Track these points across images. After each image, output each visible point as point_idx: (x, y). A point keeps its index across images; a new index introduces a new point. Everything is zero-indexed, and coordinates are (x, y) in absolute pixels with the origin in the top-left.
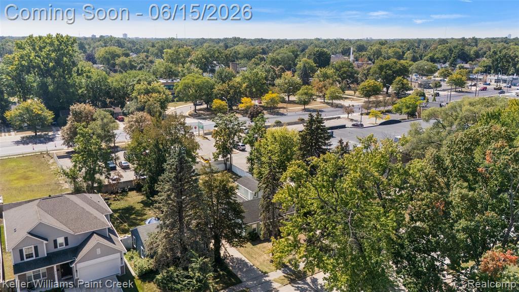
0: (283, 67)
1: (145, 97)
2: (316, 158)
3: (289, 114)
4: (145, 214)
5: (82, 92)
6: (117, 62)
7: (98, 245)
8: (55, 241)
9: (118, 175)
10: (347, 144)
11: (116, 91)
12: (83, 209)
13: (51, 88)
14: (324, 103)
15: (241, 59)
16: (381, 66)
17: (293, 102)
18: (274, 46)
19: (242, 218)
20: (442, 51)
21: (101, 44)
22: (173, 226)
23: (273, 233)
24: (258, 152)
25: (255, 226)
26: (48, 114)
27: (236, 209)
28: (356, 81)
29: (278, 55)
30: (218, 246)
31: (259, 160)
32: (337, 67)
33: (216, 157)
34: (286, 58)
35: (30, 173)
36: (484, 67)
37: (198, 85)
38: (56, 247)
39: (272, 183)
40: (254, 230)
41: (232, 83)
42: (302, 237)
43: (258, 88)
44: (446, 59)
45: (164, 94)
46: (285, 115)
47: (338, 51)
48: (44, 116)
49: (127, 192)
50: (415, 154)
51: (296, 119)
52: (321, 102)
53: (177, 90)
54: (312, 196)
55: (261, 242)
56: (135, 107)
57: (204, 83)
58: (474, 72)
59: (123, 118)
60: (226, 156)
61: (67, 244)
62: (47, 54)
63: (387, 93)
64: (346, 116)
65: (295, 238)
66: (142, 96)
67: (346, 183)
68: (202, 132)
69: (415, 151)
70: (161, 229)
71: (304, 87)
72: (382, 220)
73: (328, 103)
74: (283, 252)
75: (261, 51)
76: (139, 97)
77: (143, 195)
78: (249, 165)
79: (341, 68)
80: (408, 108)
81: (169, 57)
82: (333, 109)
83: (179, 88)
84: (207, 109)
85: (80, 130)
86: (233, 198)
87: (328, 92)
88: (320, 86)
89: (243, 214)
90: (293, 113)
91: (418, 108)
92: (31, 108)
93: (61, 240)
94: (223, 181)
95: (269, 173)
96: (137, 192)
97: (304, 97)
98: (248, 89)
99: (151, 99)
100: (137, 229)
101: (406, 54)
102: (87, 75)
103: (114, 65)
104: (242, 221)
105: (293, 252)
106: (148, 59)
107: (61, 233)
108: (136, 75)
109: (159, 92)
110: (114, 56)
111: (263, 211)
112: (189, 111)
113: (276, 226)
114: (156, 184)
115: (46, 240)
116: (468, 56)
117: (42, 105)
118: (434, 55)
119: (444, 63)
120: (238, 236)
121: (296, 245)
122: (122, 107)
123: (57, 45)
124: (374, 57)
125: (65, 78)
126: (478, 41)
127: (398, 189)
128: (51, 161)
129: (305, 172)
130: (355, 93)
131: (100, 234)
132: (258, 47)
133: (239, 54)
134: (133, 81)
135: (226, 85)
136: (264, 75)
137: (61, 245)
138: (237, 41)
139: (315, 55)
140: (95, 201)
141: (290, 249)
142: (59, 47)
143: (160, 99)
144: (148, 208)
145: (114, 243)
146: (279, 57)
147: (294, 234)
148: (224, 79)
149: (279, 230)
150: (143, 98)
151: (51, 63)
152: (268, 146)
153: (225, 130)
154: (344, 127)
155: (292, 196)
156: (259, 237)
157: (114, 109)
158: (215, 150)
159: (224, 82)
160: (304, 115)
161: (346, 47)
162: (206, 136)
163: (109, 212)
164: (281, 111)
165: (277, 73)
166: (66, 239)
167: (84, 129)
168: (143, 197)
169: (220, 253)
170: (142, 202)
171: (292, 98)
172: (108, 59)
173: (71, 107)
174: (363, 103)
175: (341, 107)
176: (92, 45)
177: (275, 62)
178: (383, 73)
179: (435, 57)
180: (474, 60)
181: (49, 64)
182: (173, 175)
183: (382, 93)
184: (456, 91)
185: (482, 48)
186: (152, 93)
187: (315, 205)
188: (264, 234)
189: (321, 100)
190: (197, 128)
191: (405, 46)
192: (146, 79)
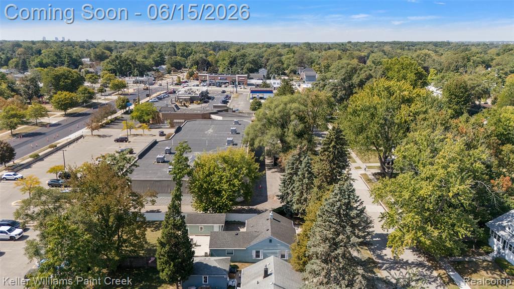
82: (46, 128)
175: (53, 125)
184: (120, 95)
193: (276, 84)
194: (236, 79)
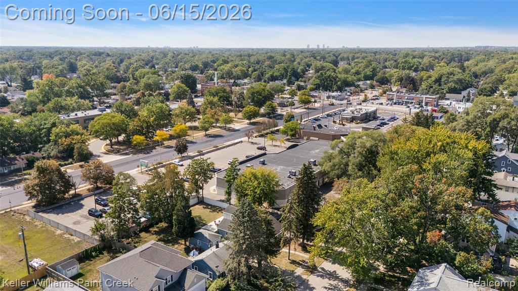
3: (198, 141)
8: (166, 280)
14: (216, 126)
20: (279, 70)
32: (213, 92)
36: (315, 85)
37: (115, 123)
38: (167, 283)
46: (196, 143)
49: (138, 235)
53: (94, 130)
56: (56, 150)
60: (198, 191)
64: (245, 139)
71: (204, 117)
73: (220, 127)
76: (59, 140)
79: (217, 93)
80: (292, 130)
82: (229, 133)
84: (118, 143)
91: (298, 130)
93: (169, 278)
97: (206, 125)
98: (156, 122)
99: (73, 142)
100: (202, 260)
109: (81, 134)
112: (103, 147)
116: (298, 74)
118: (273, 73)
119: (282, 80)
128: (28, 218)
130: (235, 115)
139: (182, 78)
143: (81, 141)
150: (66, 142)
160: (211, 141)
162: (149, 172)
175: (234, 130)
179: (274, 75)
180: (303, 77)
184: (306, 108)
186: (74, 135)
193: (462, 108)
194: (423, 100)
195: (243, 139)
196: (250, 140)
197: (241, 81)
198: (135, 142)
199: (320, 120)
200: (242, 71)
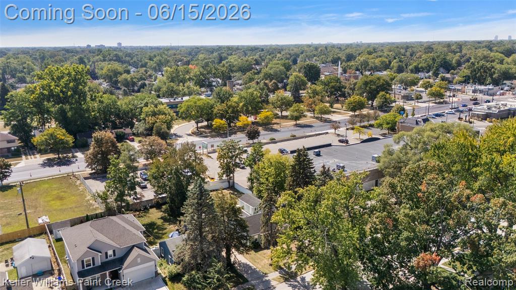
0: (276, 81)
1: (153, 119)
2: (302, 189)
3: (282, 130)
4: (166, 229)
5: (95, 114)
6: (119, 79)
7: (139, 256)
8: (106, 253)
9: (141, 195)
10: (329, 169)
11: (126, 113)
12: (124, 227)
13: (69, 114)
14: (314, 117)
15: (236, 71)
16: (366, 82)
17: (285, 117)
18: (266, 56)
19: (247, 231)
20: (426, 61)
21: (100, 58)
22: (195, 240)
23: (271, 242)
24: (257, 173)
25: (256, 237)
26: (70, 139)
27: (242, 225)
28: (343, 95)
29: (271, 69)
30: (229, 254)
31: (258, 180)
33: (220, 177)
34: (279, 72)
35: (63, 194)
36: (463, 77)
37: (199, 106)
38: (107, 257)
39: (270, 204)
40: (256, 239)
41: (230, 103)
42: (294, 246)
43: (254, 106)
44: (430, 68)
45: (169, 115)
46: (279, 131)
47: (327, 61)
48: (67, 140)
49: (148, 210)
50: (386, 172)
51: (288, 135)
52: (311, 117)
53: (181, 111)
54: (299, 215)
55: (262, 249)
56: (143, 128)
57: (205, 104)
58: (454, 81)
59: (133, 138)
60: (229, 175)
61: (114, 255)
62: (65, 84)
63: (372, 106)
64: (333, 131)
65: (288, 246)
66: (150, 118)
67: (323, 207)
68: (206, 150)
69: (387, 170)
70: (186, 242)
71: (295, 105)
72: (349, 233)
73: (317, 118)
74: (279, 258)
75: (255, 62)
76: (147, 118)
77: (162, 211)
78: (249, 184)
79: (329, 83)
80: (388, 124)
81: (170, 76)
82: (321, 124)
83: (183, 109)
84: (207, 127)
85: (113, 161)
86: (240, 217)
87: (317, 108)
88: (310, 103)
89: (247, 229)
90: (286, 129)
91: (397, 123)
92: (55, 134)
93: (110, 252)
94: (232, 204)
95: (267, 197)
96: (157, 209)
97: (296, 114)
98: (245, 108)
99: (158, 121)
100: (165, 242)
101: (392, 63)
102: (100, 100)
103: (116, 82)
104: (248, 234)
105: (287, 258)
106: (147, 73)
107: (110, 246)
108: (143, 98)
109: (165, 114)
110: (117, 73)
111: (264, 226)
112: (191, 130)
113: (273, 237)
114: (181, 208)
115: (101, 253)
116: (450, 65)
117: (64, 131)
118: (419, 64)
119: (428, 72)
120: (244, 245)
121: (289, 252)
122: (132, 128)
123: (74, 75)
124: (361, 67)
125: (80, 104)
126: (463, 46)
127: (362, 210)
128: (78, 182)
129: (294, 200)
130: (342, 106)
131: (139, 247)
132: (250, 58)
133: (234, 66)
134: (141, 103)
135: (225, 105)
136: (259, 94)
137: (111, 256)
138: (230, 50)
139: (305, 68)
140: (131, 220)
141: (284, 255)
142: (76, 77)
143: (166, 120)
144: (168, 224)
145: (149, 253)
146: (272, 72)
147: (287, 244)
148: (223, 98)
149: (276, 241)
150: (151, 120)
151: (69, 92)
152: (265, 169)
153: (228, 154)
154: (330, 145)
155: (284, 218)
156: (260, 245)
157: (125, 130)
158: (219, 170)
159: (223, 102)
160: (295, 130)
161: (335, 56)
162: (209, 155)
163: (143, 229)
164: (275, 127)
165: (270, 87)
166: (114, 251)
167: (116, 160)
168: (161, 213)
169: (230, 260)
170: (162, 218)
171: (285, 113)
172: (111, 76)
173: (94, 135)
174: (349, 117)
175: (330, 121)
176: (91, 60)
177: (269, 76)
178: (368, 88)
179: (420, 66)
180: (456, 69)
181: (67, 93)
182: (196, 201)
183: (367, 106)
184: (435, 103)
185: (466, 54)
186: (159, 115)
187: (302, 222)
188: (265, 243)
189: (311, 115)
190: (202, 148)
191: (391, 55)
192: (152, 103)
195: (329, 131)
196: (337, 132)
197: (379, 73)
198: (215, 126)
199: (443, 115)
200: (382, 62)
